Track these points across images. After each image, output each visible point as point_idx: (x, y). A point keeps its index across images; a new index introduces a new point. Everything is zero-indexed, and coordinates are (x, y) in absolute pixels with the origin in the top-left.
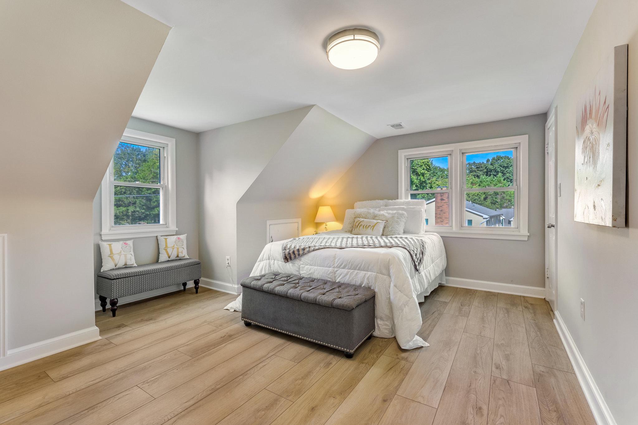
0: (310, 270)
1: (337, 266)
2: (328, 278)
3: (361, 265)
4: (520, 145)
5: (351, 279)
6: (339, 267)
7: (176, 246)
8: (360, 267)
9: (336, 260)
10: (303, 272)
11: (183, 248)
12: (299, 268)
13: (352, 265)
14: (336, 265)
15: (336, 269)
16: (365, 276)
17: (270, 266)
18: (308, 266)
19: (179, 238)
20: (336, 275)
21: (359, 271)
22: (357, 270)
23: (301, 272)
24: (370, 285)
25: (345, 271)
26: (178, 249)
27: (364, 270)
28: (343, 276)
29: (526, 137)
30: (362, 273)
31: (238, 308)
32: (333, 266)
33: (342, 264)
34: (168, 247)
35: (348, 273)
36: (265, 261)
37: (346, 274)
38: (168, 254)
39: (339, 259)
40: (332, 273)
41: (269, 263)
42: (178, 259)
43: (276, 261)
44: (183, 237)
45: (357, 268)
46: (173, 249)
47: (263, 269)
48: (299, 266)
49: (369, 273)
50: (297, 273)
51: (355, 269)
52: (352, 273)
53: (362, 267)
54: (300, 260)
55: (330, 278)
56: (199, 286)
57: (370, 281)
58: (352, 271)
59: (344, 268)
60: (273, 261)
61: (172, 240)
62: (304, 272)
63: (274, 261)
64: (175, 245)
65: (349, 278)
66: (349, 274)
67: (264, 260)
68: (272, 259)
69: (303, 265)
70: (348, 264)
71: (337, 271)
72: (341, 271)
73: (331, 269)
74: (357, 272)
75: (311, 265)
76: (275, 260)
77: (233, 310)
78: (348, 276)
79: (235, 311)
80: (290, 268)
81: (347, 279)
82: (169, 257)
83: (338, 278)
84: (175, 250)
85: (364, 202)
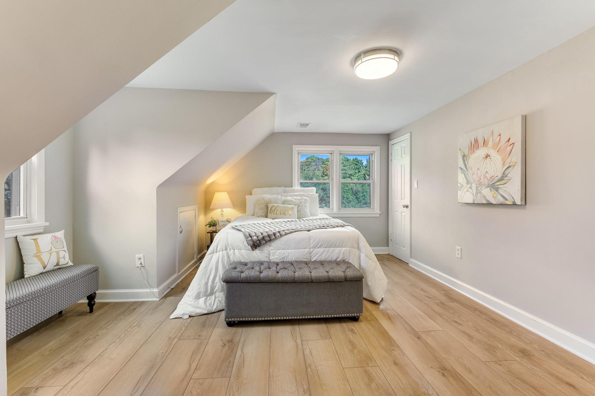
0: (283, 254)
1: (313, 246)
2: (304, 258)
3: (337, 243)
4: (375, 153)
5: (327, 256)
6: (315, 247)
7: (53, 249)
8: (336, 245)
9: (311, 241)
10: (274, 258)
11: (65, 251)
12: (269, 254)
13: (328, 243)
14: (311, 246)
15: (311, 250)
16: (340, 252)
17: (228, 257)
18: (280, 251)
19: (55, 237)
20: (312, 255)
21: (334, 248)
22: (333, 248)
23: (271, 258)
24: (344, 259)
25: (322, 250)
26: (58, 253)
27: (339, 247)
28: (319, 254)
29: (379, 147)
30: (337, 250)
31: (193, 313)
32: (309, 247)
33: (318, 244)
34: (41, 252)
35: (324, 252)
36: (221, 252)
37: (323, 252)
38: (42, 262)
39: (314, 240)
40: (308, 253)
41: (227, 254)
42: (59, 269)
43: (236, 251)
44: (60, 234)
45: (333, 246)
46: (51, 255)
47: (220, 261)
48: (269, 252)
49: (344, 249)
50: (266, 260)
51: (331, 247)
52: (328, 251)
53: (338, 243)
54: (270, 246)
55: (306, 258)
56: (95, 301)
57: (345, 255)
58: (329, 248)
59: (319, 248)
60: (232, 251)
61: (45, 240)
62: (276, 257)
63: (234, 251)
64: (53, 247)
65: (326, 255)
66: (326, 252)
67: (219, 251)
68: (230, 249)
69: (273, 250)
70: (324, 243)
71: (312, 251)
72: (317, 250)
73: (307, 250)
74: (333, 250)
75: (283, 249)
76: (234, 249)
77: (187, 317)
78: (324, 254)
79: (190, 316)
80: (258, 255)
81: (324, 257)
82: (44, 268)
83: (315, 257)
84: (54, 255)
85: (263, 189)
